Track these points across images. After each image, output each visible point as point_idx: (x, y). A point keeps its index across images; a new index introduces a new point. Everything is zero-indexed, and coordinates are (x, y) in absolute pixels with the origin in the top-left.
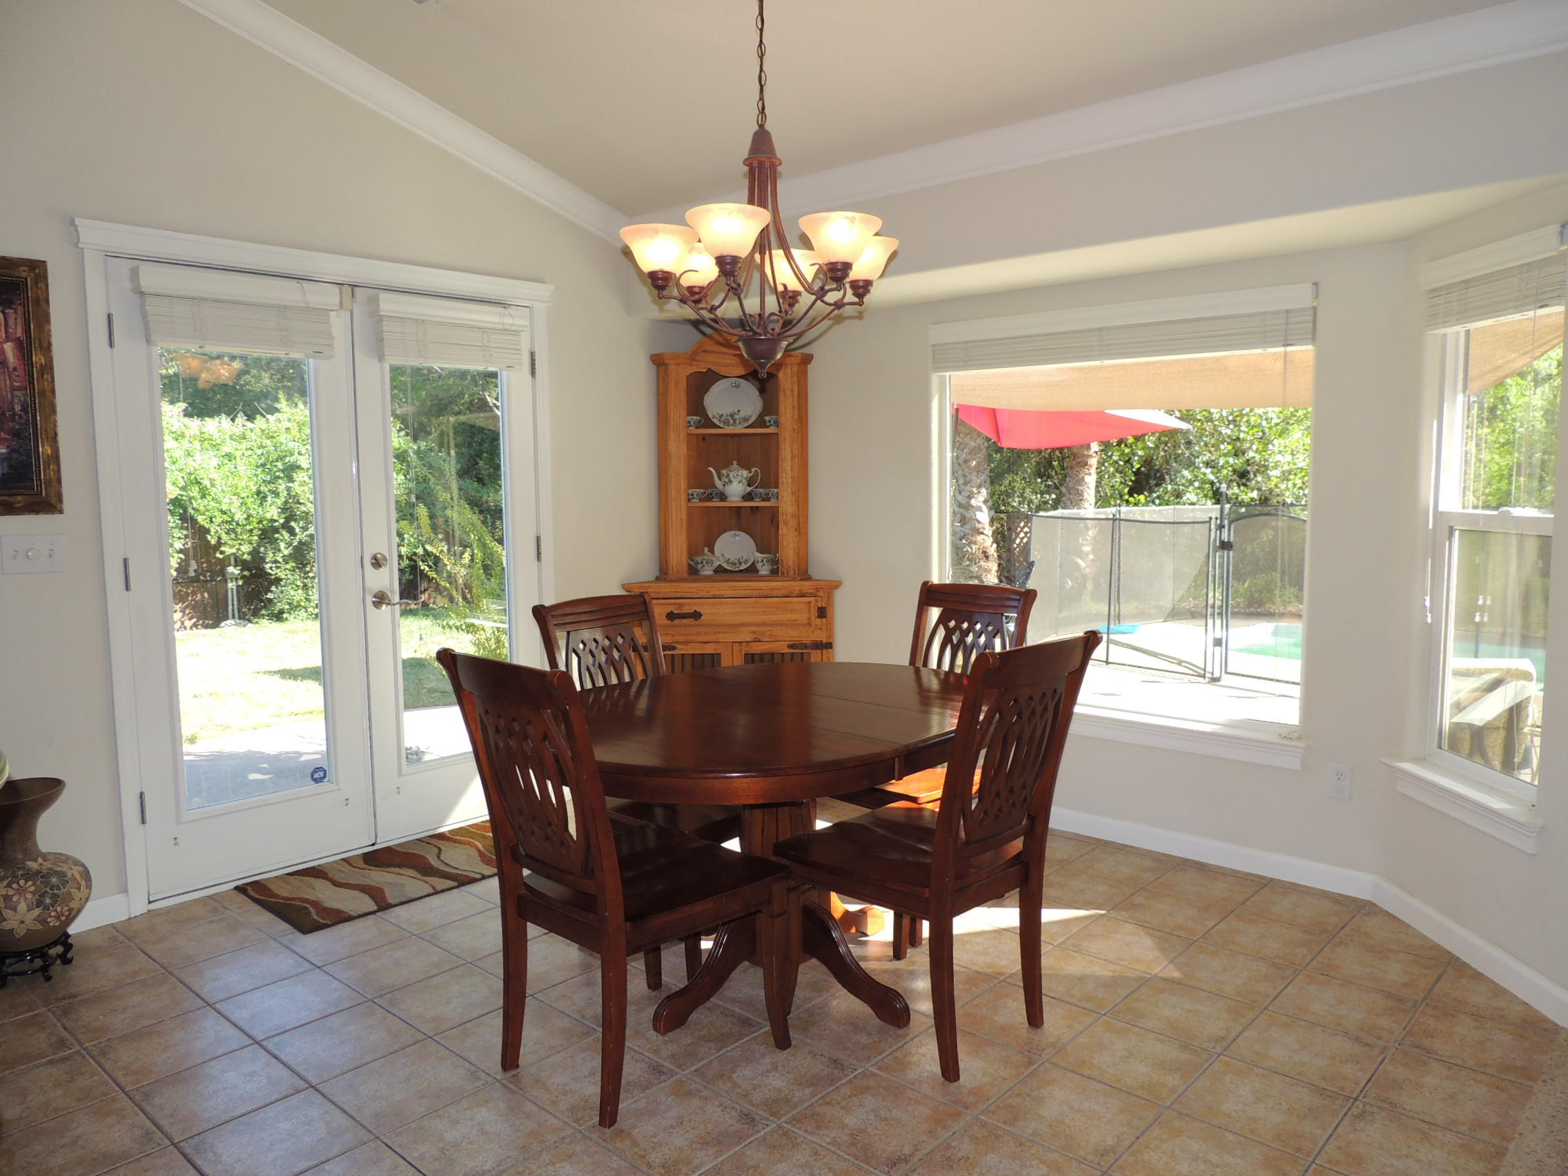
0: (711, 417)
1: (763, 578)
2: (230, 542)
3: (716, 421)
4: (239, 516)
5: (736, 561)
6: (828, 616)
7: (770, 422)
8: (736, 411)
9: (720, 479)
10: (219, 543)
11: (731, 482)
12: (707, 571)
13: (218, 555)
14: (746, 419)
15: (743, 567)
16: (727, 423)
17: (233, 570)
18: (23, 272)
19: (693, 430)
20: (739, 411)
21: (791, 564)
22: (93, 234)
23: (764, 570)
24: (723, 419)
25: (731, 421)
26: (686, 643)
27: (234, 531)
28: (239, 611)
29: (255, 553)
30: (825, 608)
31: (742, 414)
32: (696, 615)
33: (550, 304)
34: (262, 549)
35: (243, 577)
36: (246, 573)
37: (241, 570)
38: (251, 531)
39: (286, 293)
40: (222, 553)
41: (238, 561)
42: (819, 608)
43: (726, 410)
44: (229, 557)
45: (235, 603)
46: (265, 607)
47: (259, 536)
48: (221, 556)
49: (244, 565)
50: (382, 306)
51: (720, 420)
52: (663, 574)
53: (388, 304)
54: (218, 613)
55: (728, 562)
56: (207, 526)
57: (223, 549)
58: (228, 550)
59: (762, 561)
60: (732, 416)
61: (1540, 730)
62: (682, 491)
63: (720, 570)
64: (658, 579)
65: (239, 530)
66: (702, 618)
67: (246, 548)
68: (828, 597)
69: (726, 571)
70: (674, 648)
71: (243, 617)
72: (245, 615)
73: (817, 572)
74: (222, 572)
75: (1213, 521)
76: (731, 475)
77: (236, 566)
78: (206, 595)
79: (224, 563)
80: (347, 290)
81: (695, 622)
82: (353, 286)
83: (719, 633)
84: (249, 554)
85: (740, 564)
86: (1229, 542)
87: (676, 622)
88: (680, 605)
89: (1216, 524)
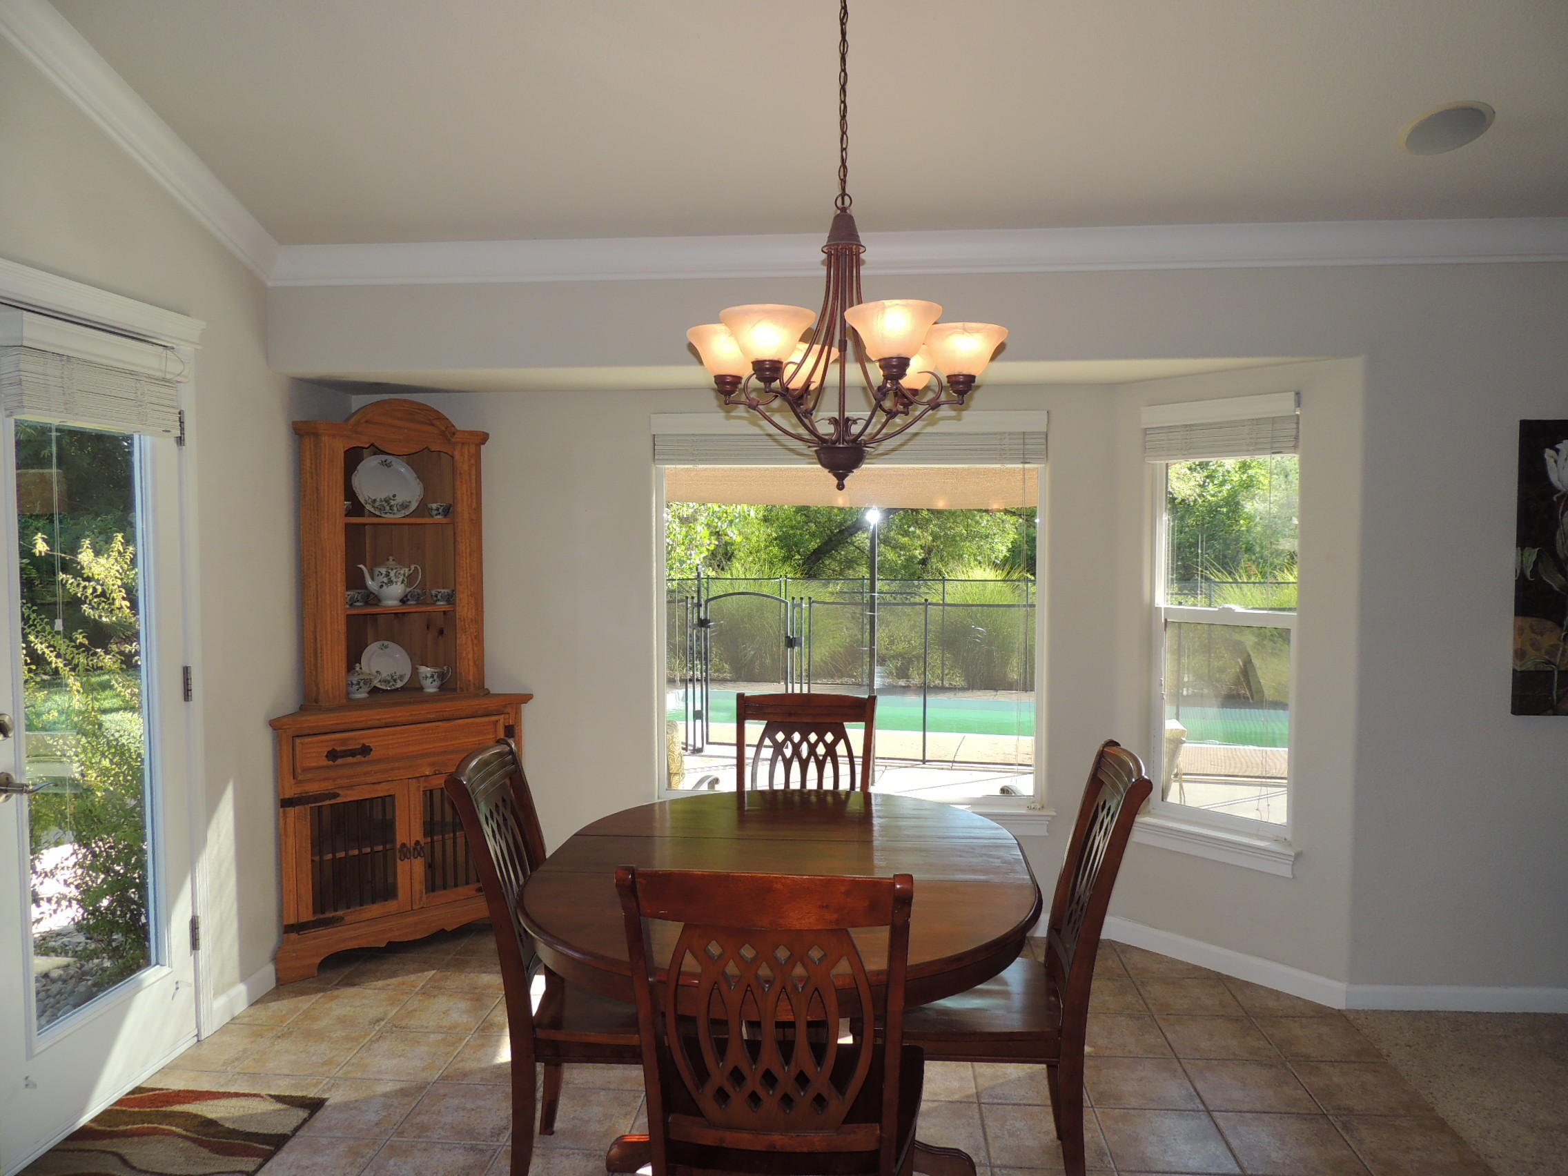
0: (363, 502)
1: (429, 698)
3: (370, 508)
5: (389, 678)
6: (516, 736)
7: (438, 509)
8: (391, 496)
9: (373, 579)
11: (390, 582)
14: (404, 506)
15: (399, 684)
16: (382, 510)
19: (345, 518)
20: (394, 496)
21: (471, 678)
23: (432, 687)
24: (377, 504)
25: (388, 508)
26: (350, 787)
30: (512, 726)
31: (399, 500)
32: (365, 750)
33: (199, 347)
42: (506, 727)
43: (380, 495)
50: (26, 332)
51: (373, 507)
52: (309, 703)
53: (33, 330)
55: (381, 680)
59: (432, 676)
60: (387, 501)
61: (1285, 781)
62: (339, 595)
63: (375, 692)
64: (303, 709)
66: (372, 753)
68: (516, 713)
69: (381, 692)
70: (336, 796)
73: (496, 685)
75: (689, 601)
76: (392, 574)
81: (363, 759)
83: (392, 769)
85: (395, 681)
86: (706, 619)
87: (339, 761)
88: (342, 740)
89: (692, 603)
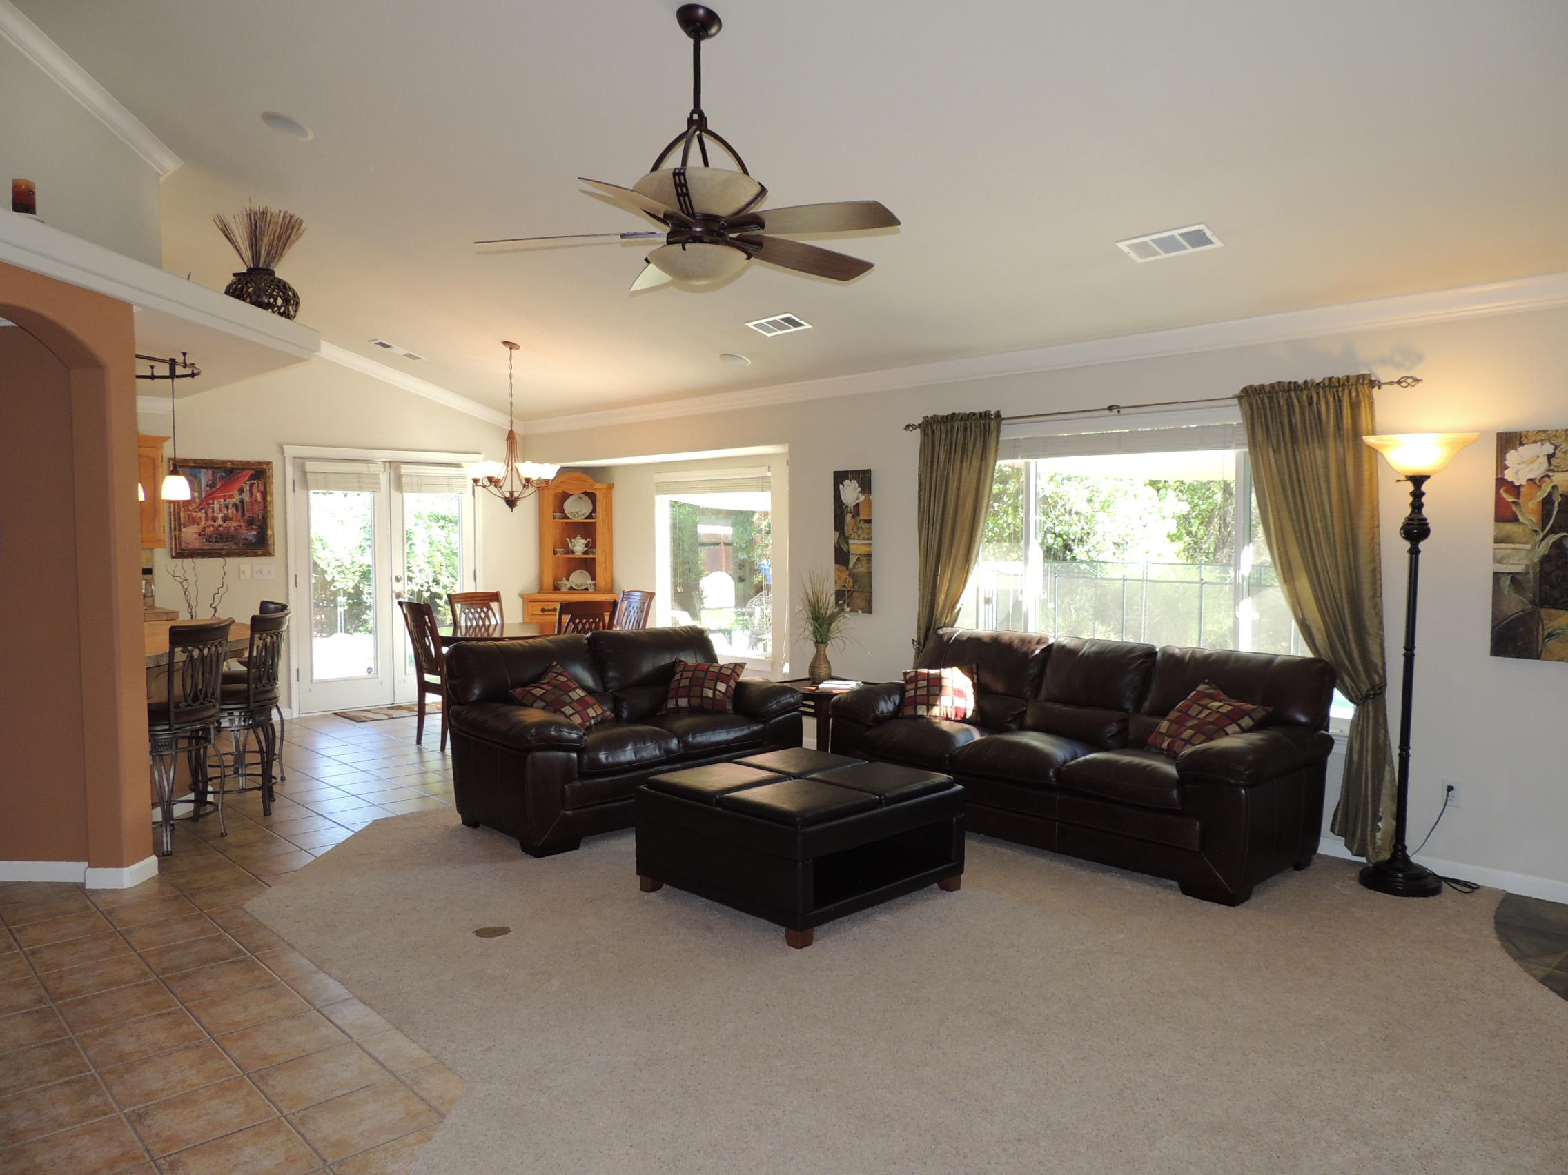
0: (566, 514)
1: (591, 593)
2: (341, 580)
3: (569, 516)
4: (347, 563)
5: (580, 585)
7: (594, 517)
8: (579, 511)
9: (572, 543)
10: (333, 581)
11: (577, 545)
12: (565, 589)
13: (332, 588)
14: (582, 515)
15: (582, 587)
16: (574, 516)
17: (342, 599)
18: (265, 466)
19: (557, 520)
21: (601, 586)
22: (290, 451)
23: (591, 590)
25: (577, 516)
27: (343, 572)
28: (345, 627)
29: (357, 587)
31: (582, 512)
34: (361, 585)
35: (349, 604)
36: (350, 601)
37: (348, 599)
38: (354, 573)
39: (361, 468)
40: (335, 587)
41: (346, 593)
43: (574, 511)
44: (339, 590)
45: (343, 622)
46: (362, 625)
47: (360, 576)
48: (334, 589)
49: (349, 596)
50: (402, 470)
51: (572, 515)
52: (541, 590)
53: (405, 470)
54: (331, 630)
55: (576, 585)
56: (325, 569)
57: (335, 584)
58: (338, 585)
59: (590, 585)
60: (577, 513)
62: (552, 550)
63: (571, 589)
64: (539, 593)
65: (346, 572)
67: (352, 584)
69: (574, 589)
71: (347, 631)
72: (348, 630)
74: (334, 601)
76: (577, 542)
77: (344, 596)
78: (323, 616)
79: (335, 594)
80: (388, 464)
81: (553, 613)
82: (390, 462)
84: (353, 588)
87: (546, 613)
88: (547, 606)
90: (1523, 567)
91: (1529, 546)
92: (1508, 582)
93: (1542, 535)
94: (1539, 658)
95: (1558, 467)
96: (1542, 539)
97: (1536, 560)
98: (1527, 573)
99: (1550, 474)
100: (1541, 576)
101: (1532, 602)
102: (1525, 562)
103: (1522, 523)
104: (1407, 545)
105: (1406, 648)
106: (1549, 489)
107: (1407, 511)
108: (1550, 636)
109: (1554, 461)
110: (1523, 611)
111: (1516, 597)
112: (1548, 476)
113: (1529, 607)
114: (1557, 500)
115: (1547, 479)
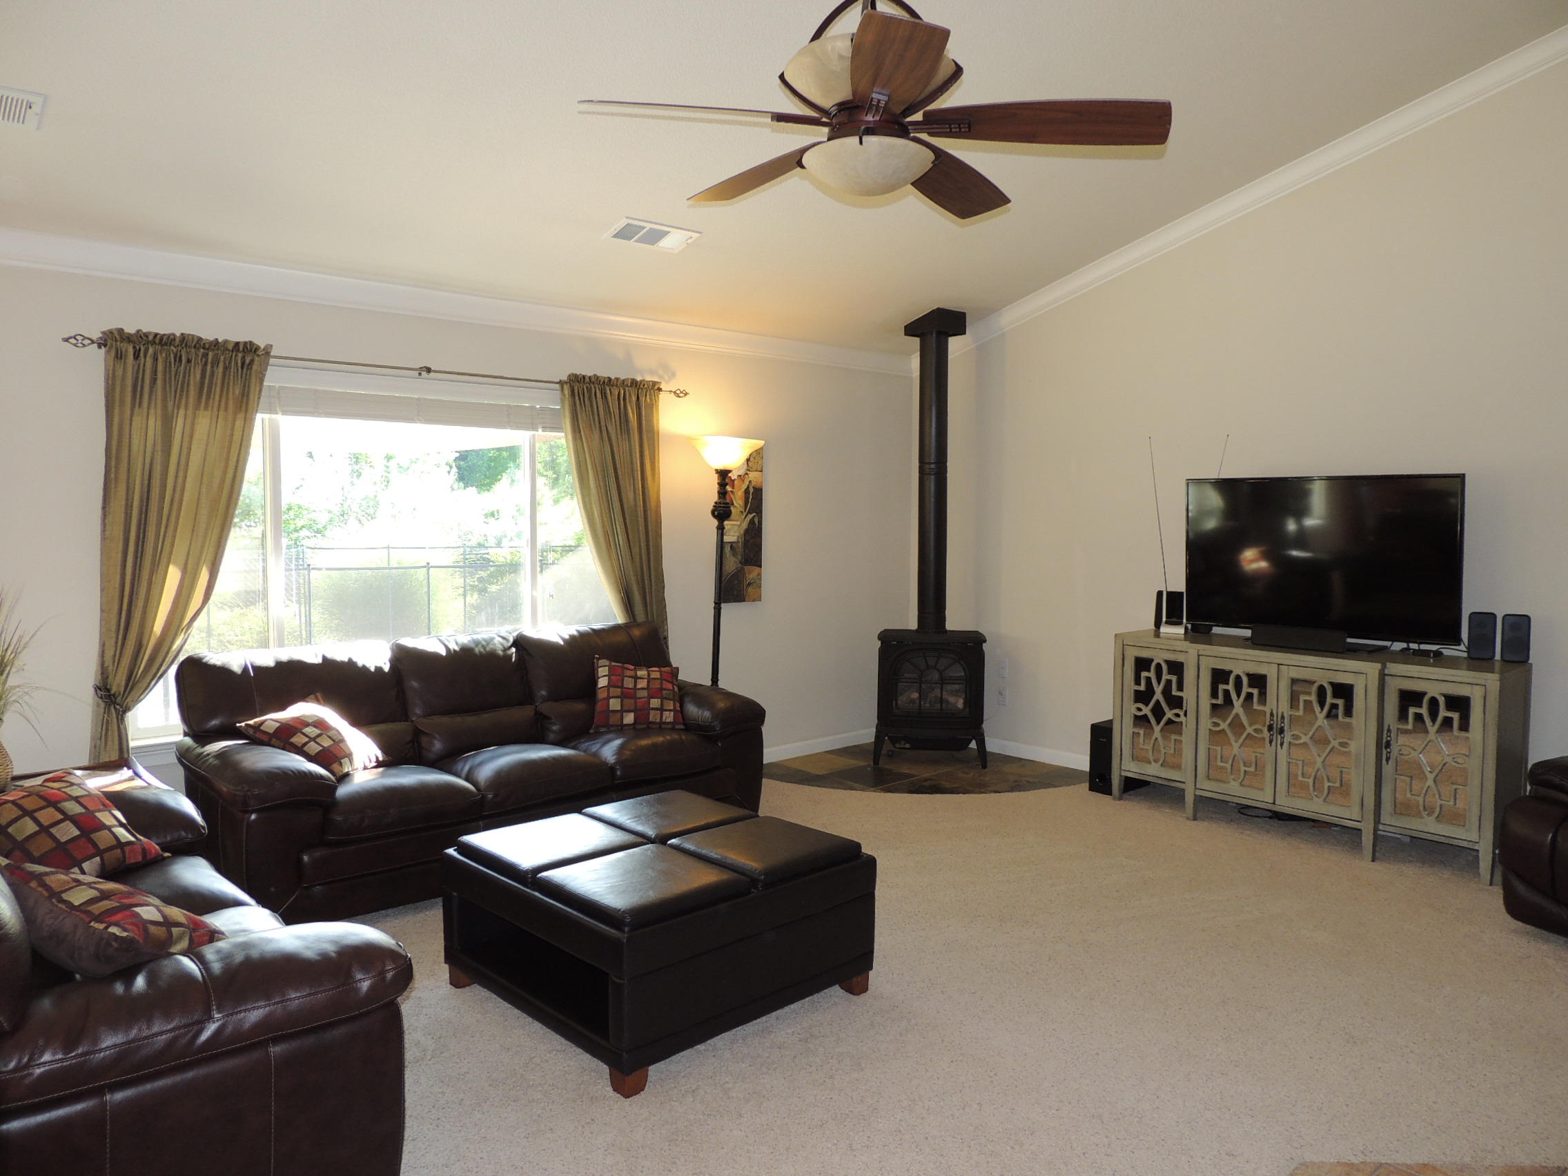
90: (736, 537)
91: (738, 523)
92: (729, 549)
93: (745, 515)
94: (744, 601)
95: (752, 468)
96: (745, 518)
97: (742, 532)
98: (738, 542)
99: (748, 473)
100: (745, 543)
101: (741, 563)
102: (737, 534)
103: (736, 507)
104: (715, 522)
105: (716, 603)
106: (748, 483)
107: (715, 498)
108: (749, 584)
109: (750, 464)
110: (737, 568)
111: (733, 559)
112: (747, 474)
113: (739, 565)
114: (751, 490)
115: (746, 476)
